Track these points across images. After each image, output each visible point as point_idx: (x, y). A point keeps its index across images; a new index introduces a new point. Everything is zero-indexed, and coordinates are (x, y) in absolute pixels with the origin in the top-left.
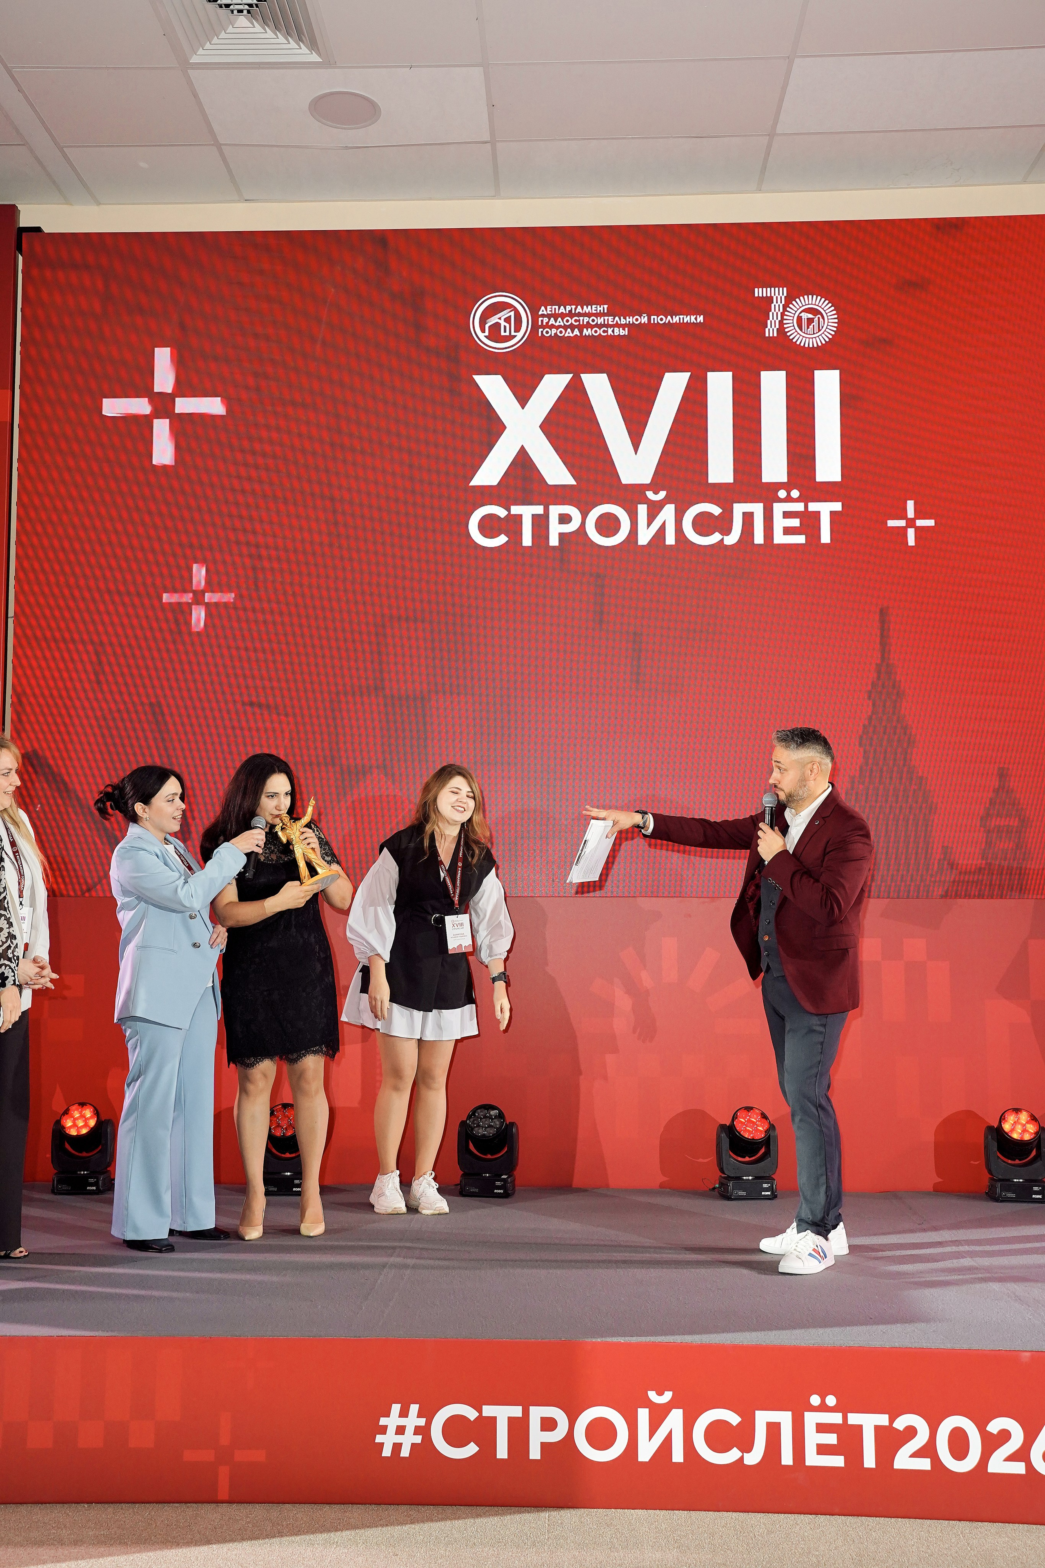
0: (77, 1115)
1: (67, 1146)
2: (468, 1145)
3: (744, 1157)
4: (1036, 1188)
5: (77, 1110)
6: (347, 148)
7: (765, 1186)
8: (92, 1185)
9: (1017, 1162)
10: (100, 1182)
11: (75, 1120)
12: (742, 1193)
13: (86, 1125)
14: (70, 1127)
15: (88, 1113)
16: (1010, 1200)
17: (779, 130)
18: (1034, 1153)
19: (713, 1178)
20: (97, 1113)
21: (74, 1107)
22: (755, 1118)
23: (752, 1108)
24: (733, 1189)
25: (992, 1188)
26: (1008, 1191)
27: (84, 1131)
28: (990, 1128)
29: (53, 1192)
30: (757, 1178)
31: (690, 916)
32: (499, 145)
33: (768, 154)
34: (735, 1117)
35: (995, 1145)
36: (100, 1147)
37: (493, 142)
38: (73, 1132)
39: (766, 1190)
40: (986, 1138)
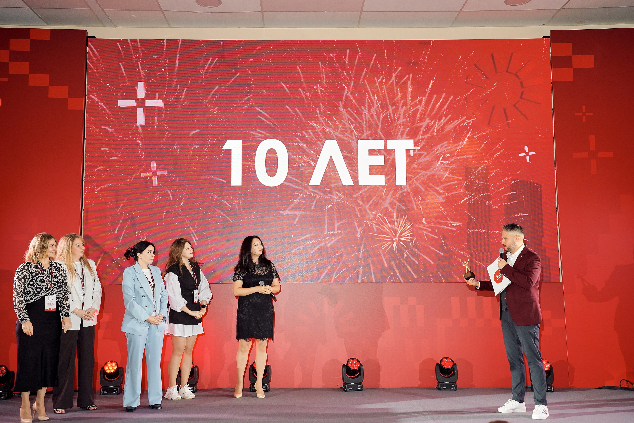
0: (109, 365)
1: (106, 377)
2: (253, 374)
3: (351, 376)
4: (453, 385)
5: (110, 363)
6: (209, 13)
7: (359, 386)
8: (115, 391)
9: (447, 376)
10: (118, 390)
11: (109, 367)
12: (350, 389)
13: (113, 369)
14: (107, 370)
15: (114, 364)
16: (444, 389)
17: (363, 11)
18: (453, 373)
19: (341, 384)
20: (117, 364)
21: (109, 362)
22: (355, 362)
23: (354, 358)
24: (347, 388)
25: (438, 385)
26: (443, 386)
27: (112, 371)
28: (437, 364)
29: (100, 394)
30: (356, 383)
31: (332, 290)
32: (264, 13)
33: (360, 17)
34: (348, 362)
35: (438, 370)
36: (118, 377)
37: (262, 12)
38: (108, 372)
39: (359, 387)
40: (436, 368)
